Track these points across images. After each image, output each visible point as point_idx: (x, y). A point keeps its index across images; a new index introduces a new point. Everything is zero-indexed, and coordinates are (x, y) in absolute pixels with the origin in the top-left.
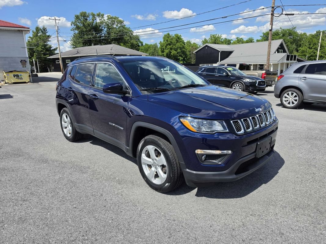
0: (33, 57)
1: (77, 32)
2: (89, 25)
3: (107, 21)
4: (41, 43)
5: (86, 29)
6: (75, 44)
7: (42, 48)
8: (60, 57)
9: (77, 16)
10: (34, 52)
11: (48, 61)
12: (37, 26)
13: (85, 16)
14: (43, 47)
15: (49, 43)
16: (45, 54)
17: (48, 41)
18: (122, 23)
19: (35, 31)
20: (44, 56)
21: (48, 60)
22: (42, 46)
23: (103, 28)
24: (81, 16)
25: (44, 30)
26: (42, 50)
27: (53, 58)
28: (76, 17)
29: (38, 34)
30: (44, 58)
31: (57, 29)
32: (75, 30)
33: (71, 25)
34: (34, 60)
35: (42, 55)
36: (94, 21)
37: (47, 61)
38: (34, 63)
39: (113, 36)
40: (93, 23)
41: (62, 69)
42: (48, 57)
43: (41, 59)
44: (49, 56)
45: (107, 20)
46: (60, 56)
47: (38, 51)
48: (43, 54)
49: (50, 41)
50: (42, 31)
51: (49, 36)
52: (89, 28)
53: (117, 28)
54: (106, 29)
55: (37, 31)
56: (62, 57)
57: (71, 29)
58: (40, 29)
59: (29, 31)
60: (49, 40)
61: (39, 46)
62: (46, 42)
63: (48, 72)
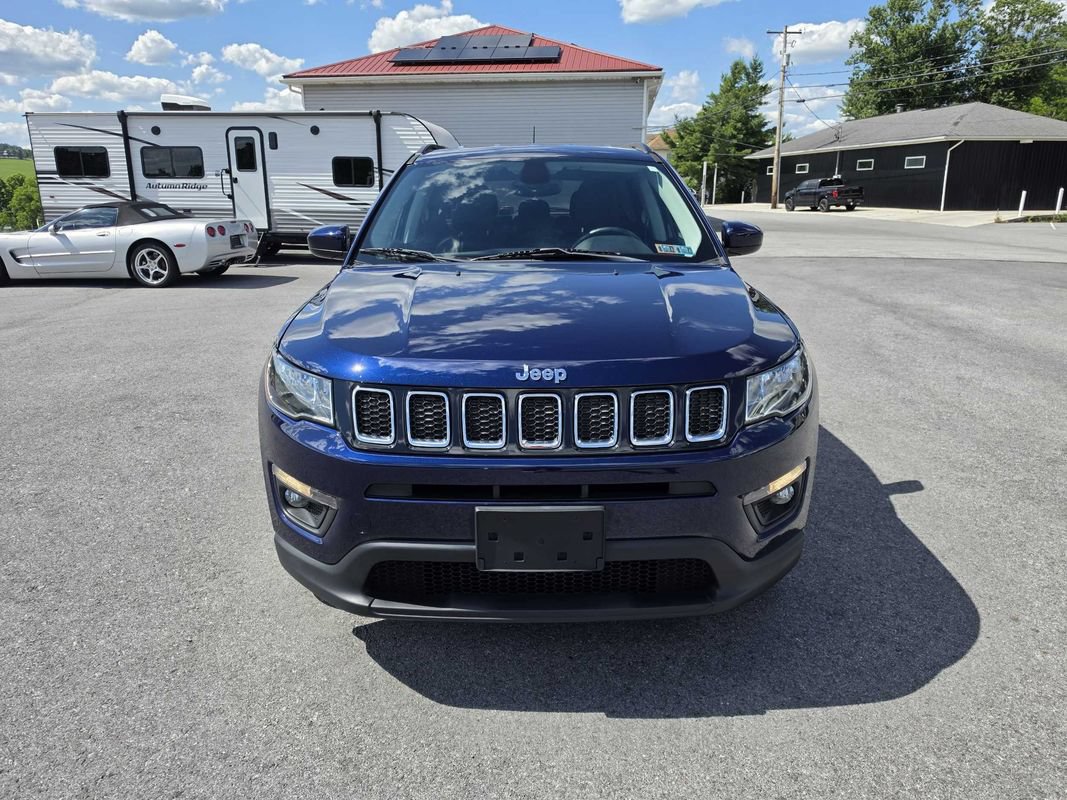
0: (706, 155)
1: (865, 67)
2: (913, 39)
3: (992, 14)
4: (737, 112)
5: (900, 52)
6: (854, 112)
7: (735, 128)
8: (775, 155)
9: (879, 11)
10: (711, 141)
11: (748, 168)
12: (737, 59)
13: (907, 8)
14: (739, 125)
15: (760, 110)
16: (740, 148)
17: (761, 104)
18: (1055, 15)
19: (730, 74)
20: (738, 154)
21: (747, 163)
22: (738, 122)
23: (968, 46)
24: (892, 10)
25: (755, 69)
26: (735, 133)
27: (761, 159)
28: (874, 16)
29: (737, 82)
30: (735, 158)
31: (785, 64)
32: (861, 61)
33: (851, 47)
34: (705, 164)
35: (733, 150)
36: (935, 20)
37: (742, 167)
38: (704, 173)
39: (1000, 70)
40: (930, 30)
41: (776, 193)
42: (747, 154)
43: (727, 163)
44: (753, 152)
45: (993, 10)
46: (779, 150)
47: (722, 136)
48: (736, 145)
49: (765, 103)
50: (748, 75)
51: (765, 89)
52: (912, 49)
53: (1030, 36)
54: (978, 47)
55: (733, 73)
56: (783, 154)
57: (847, 58)
58: (744, 68)
59: (659, 78)
60: (763, 100)
61: (728, 123)
62: (753, 106)
63: (739, 202)
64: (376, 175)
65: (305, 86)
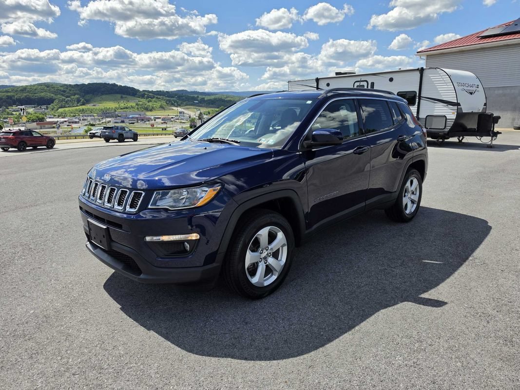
64: (417, 100)
65: (427, 56)
